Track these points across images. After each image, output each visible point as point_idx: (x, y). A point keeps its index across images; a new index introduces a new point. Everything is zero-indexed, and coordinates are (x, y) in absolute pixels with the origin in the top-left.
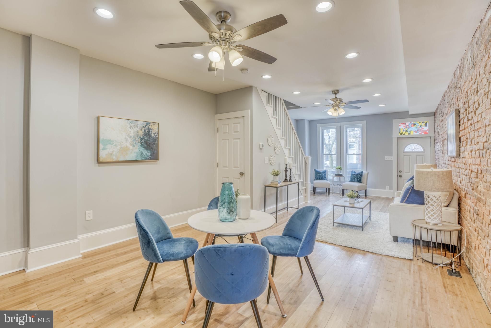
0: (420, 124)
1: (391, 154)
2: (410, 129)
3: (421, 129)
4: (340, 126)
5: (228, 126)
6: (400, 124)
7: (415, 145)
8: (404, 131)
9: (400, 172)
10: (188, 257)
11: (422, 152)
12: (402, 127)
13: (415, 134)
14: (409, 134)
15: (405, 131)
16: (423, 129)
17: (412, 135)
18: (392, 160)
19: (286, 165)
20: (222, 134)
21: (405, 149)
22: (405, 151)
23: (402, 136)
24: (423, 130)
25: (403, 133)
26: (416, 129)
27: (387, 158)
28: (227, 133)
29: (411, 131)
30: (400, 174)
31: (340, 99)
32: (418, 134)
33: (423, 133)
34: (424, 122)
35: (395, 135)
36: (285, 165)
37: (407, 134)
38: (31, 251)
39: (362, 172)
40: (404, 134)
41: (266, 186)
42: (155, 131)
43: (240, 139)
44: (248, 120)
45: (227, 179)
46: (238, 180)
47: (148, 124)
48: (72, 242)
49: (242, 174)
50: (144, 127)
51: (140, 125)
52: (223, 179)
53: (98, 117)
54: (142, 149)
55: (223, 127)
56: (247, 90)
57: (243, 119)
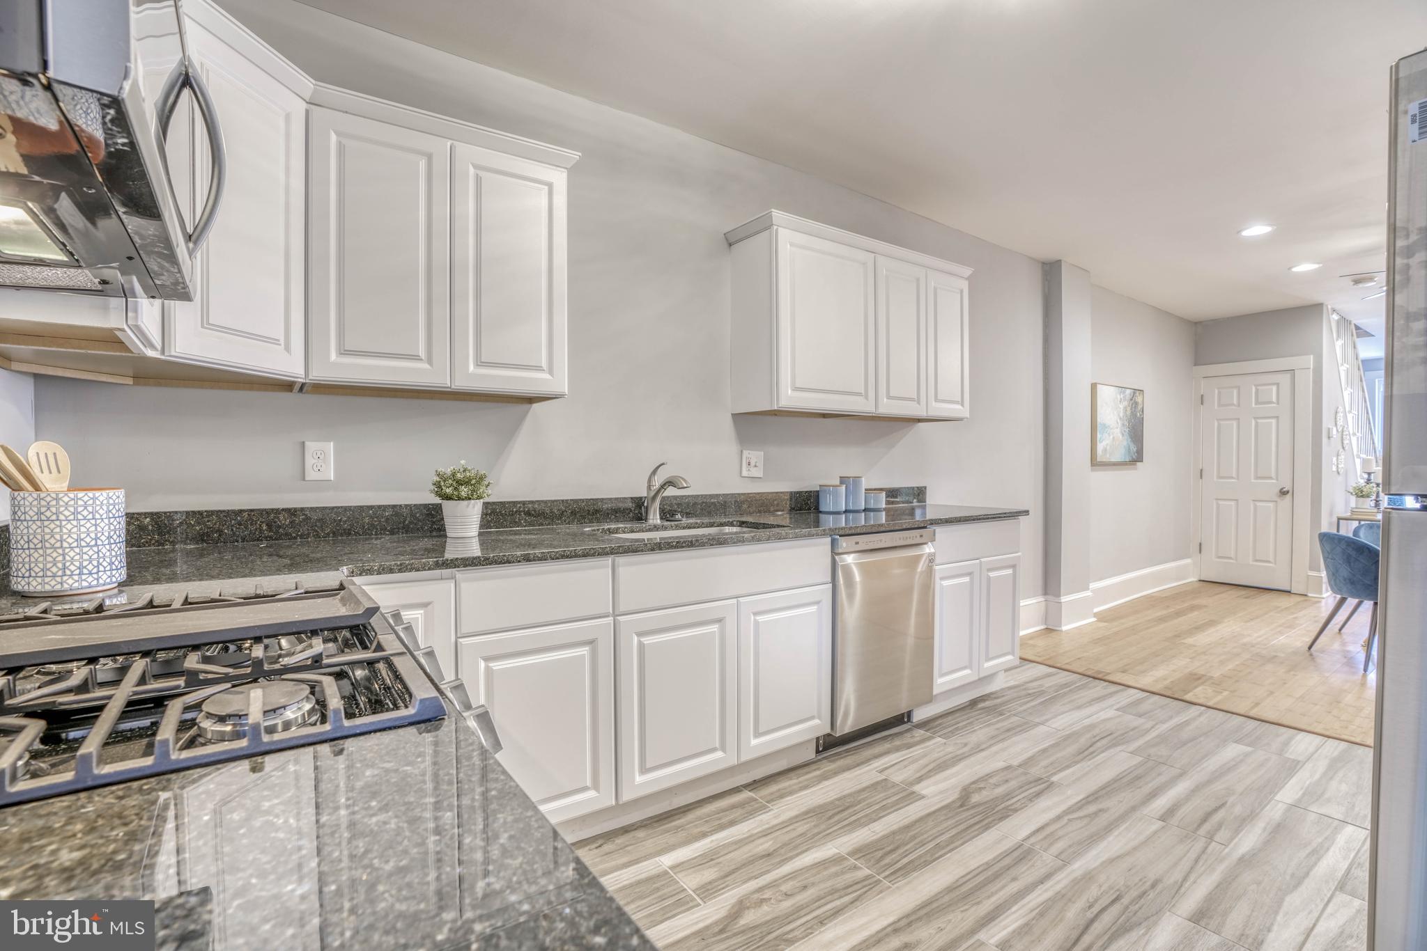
5: (1235, 392)
19: (1369, 474)
20: (1216, 407)
28: (1232, 404)
38: (1064, 599)
41: (1339, 519)
42: (1140, 407)
43: (1277, 417)
44: (1305, 381)
45: (1233, 503)
46: (1271, 505)
47: (1134, 393)
48: (1088, 593)
49: (1283, 493)
50: (1131, 400)
51: (1128, 397)
52: (1218, 504)
53: (1094, 387)
54: (1130, 440)
55: (1219, 393)
56: (1312, 310)
57: (1288, 376)
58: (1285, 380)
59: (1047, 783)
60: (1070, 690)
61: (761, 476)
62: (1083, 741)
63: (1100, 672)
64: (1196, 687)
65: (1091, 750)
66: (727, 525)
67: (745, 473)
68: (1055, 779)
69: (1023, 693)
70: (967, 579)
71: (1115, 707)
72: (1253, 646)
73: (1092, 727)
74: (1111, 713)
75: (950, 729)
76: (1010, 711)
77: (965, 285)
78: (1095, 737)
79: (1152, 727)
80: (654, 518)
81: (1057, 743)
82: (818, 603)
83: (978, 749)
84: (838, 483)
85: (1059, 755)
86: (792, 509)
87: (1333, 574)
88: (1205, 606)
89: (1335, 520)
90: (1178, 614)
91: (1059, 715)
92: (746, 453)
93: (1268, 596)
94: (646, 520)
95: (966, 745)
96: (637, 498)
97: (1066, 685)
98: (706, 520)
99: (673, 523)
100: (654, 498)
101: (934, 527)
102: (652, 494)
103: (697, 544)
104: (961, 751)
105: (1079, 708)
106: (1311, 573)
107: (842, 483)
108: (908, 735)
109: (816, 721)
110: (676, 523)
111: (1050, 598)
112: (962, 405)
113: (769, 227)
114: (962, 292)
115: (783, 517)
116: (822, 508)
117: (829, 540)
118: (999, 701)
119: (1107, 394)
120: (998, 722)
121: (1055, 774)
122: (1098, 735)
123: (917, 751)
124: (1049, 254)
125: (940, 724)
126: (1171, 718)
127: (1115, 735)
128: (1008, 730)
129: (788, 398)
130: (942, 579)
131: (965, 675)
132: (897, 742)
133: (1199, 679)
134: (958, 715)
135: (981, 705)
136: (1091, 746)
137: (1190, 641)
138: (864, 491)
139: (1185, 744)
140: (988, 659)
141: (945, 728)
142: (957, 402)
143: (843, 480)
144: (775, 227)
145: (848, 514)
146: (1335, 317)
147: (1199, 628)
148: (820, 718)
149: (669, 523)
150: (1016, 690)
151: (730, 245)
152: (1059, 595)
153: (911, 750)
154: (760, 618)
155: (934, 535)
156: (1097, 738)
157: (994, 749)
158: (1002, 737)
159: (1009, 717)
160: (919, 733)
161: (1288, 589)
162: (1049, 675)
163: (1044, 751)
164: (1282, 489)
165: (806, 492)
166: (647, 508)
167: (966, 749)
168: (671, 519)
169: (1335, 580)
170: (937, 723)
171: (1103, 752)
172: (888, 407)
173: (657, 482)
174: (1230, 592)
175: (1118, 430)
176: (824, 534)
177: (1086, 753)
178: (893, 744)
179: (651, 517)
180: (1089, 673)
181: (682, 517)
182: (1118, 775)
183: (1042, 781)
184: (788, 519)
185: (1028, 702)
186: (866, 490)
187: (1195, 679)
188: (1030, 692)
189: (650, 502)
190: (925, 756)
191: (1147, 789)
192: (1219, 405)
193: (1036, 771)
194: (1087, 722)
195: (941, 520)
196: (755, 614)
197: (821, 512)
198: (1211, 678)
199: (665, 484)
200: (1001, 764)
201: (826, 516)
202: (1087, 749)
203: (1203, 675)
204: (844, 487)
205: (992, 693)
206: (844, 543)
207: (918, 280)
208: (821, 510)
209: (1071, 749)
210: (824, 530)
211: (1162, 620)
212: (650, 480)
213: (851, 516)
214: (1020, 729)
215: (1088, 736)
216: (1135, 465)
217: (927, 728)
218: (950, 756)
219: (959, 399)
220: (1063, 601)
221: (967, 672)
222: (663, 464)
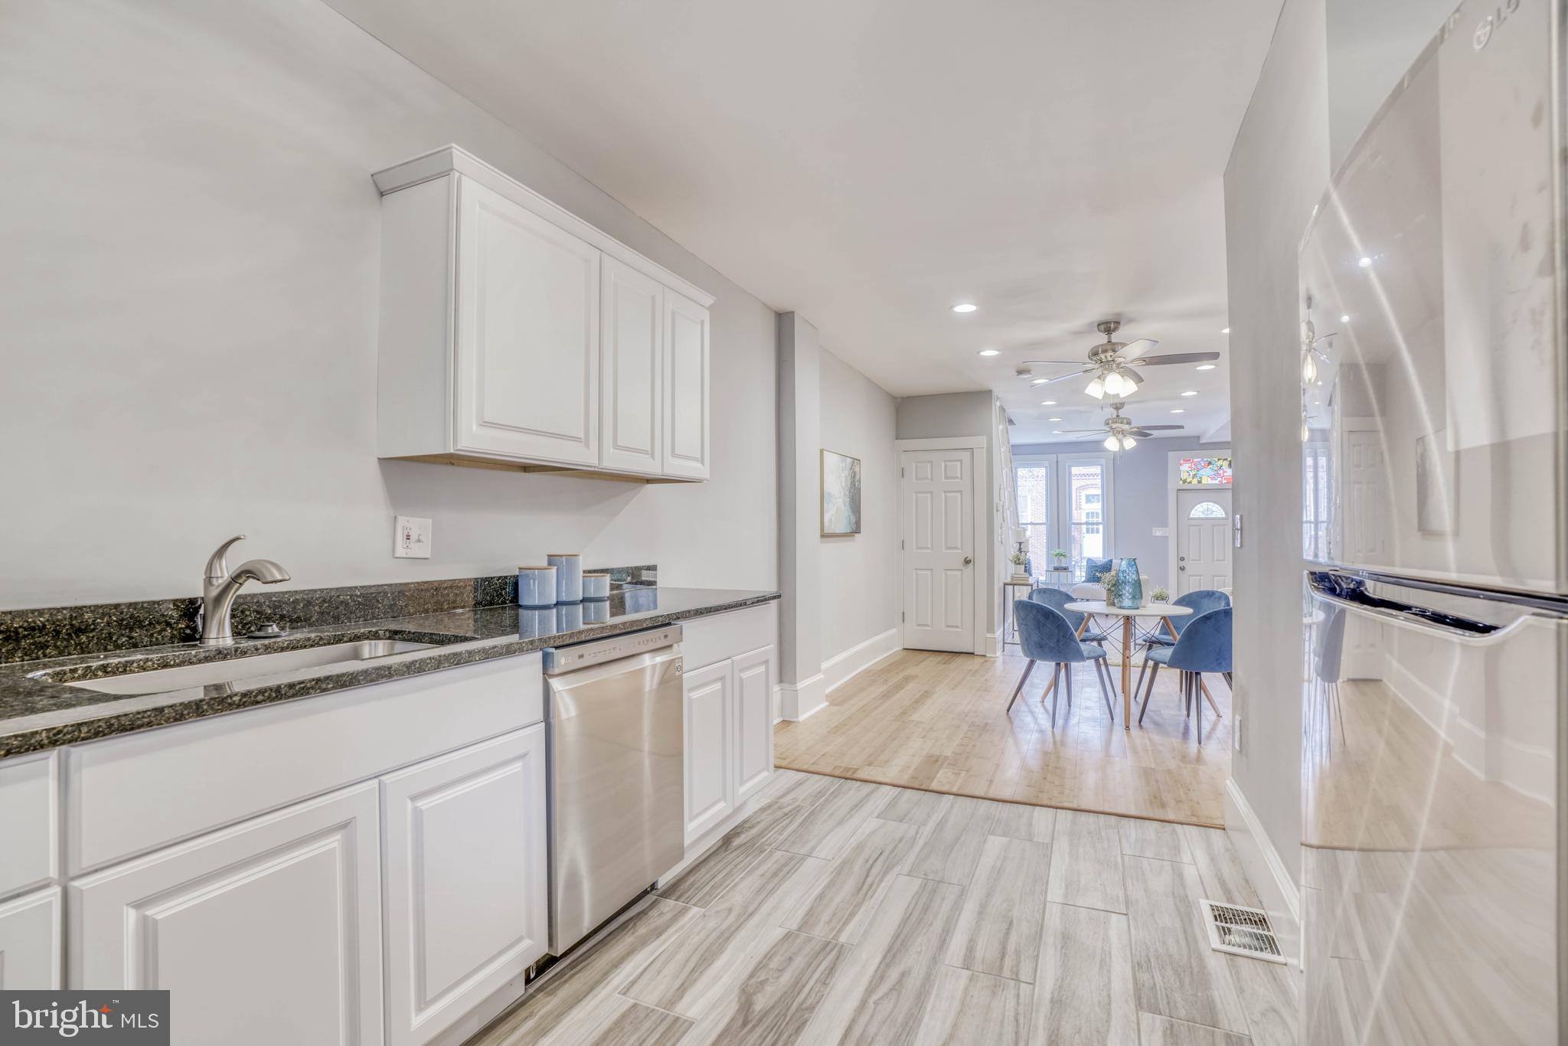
0: (1220, 463)
1: (1164, 524)
2: (1201, 472)
3: (1221, 472)
4: (1057, 462)
5: (929, 466)
6: (1182, 462)
7: (1211, 505)
8: (1189, 475)
9: (1182, 559)
10: (1100, 656)
11: (1223, 519)
12: (1185, 467)
13: (1210, 481)
14: (1200, 482)
15: (1191, 476)
16: (1224, 472)
17: (1205, 484)
18: (1167, 535)
19: (1020, 543)
20: (914, 480)
21: (1192, 514)
22: (1191, 516)
23: (1186, 486)
24: (1225, 474)
25: (1188, 481)
26: (1212, 473)
27: (1158, 532)
28: (926, 478)
29: (1203, 477)
30: (1182, 564)
31: (1126, 418)
32: (1217, 482)
33: (1224, 481)
34: (1226, 459)
35: (1172, 485)
36: (1018, 544)
37: (1196, 482)
38: (800, 686)
39: (1111, 561)
40: (1190, 482)
41: (1005, 584)
42: (857, 477)
43: (961, 491)
44: (981, 456)
45: (929, 572)
46: (959, 573)
47: (853, 463)
48: (820, 676)
49: (967, 562)
50: (851, 469)
51: (849, 466)
52: (917, 574)
53: (822, 451)
54: (850, 510)
55: (917, 467)
56: (982, 396)
57: (968, 454)
58: (966, 456)
59: (836, 949)
60: (826, 800)
61: (428, 556)
62: (858, 868)
63: (847, 769)
64: (937, 772)
65: (869, 880)
66: (367, 638)
67: (400, 551)
68: (842, 939)
69: (778, 812)
70: (718, 686)
71: (876, 814)
72: (966, 716)
73: (860, 847)
74: (873, 824)
75: (707, 888)
76: (770, 845)
77: (706, 316)
78: (867, 861)
79: (917, 833)
80: (220, 633)
81: (831, 881)
82: (523, 756)
83: (746, 915)
84: (545, 564)
85: (838, 899)
86: (477, 604)
87: (1026, 639)
88: (916, 676)
89: (1003, 585)
90: (898, 687)
91: (824, 838)
92: (402, 521)
93: (960, 660)
94: (201, 639)
95: (730, 910)
96: (183, 601)
97: (820, 794)
98: (328, 632)
99: (259, 643)
100: (218, 600)
101: (681, 623)
102: (214, 592)
103: (291, 692)
104: (726, 924)
105: (840, 823)
106: (988, 635)
107: (550, 564)
108: (654, 913)
109: (527, 943)
110: (266, 642)
111: (785, 685)
112: (703, 463)
113: (446, 173)
114: (702, 323)
115: (464, 619)
116: (524, 600)
117: (539, 655)
118: (754, 831)
119: (831, 460)
120: (760, 864)
121: (840, 931)
122: (870, 857)
123: (670, 938)
124: (784, 305)
125: (692, 884)
126: (929, 816)
127: (886, 853)
128: (775, 874)
129: (472, 438)
130: (691, 690)
131: (720, 809)
132: (642, 929)
133: (937, 761)
134: (712, 863)
135: (737, 842)
136: (867, 876)
137: (916, 717)
138: (581, 573)
139: (952, 849)
140: (742, 783)
141: (700, 889)
142: (695, 459)
143: (552, 560)
144: (457, 175)
145: (560, 607)
146: (998, 404)
147: (918, 702)
148: (530, 936)
149: (251, 643)
150: (769, 812)
151: (382, 194)
152: (794, 682)
153: (663, 937)
154: (424, 804)
155: (681, 633)
156: (871, 862)
157: (765, 909)
158: (769, 887)
159: (771, 853)
160: (669, 905)
161: (972, 651)
162: (799, 784)
163: (821, 896)
164: (966, 559)
165: (499, 578)
166: (204, 618)
167: (732, 918)
168: (258, 634)
169: (1028, 645)
170: (688, 883)
171: (881, 881)
172: (615, 462)
173: (225, 571)
174: (931, 659)
175: (841, 500)
176: (532, 646)
177: (864, 889)
178: (636, 934)
179: (213, 634)
180: (837, 773)
181: (283, 629)
182: (905, 913)
183: (830, 946)
184: (471, 622)
185: (785, 828)
186: (584, 572)
187: (934, 761)
188: (786, 810)
189: (210, 608)
190: (681, 945)
191: (938, 926)
192: (917, 479)
193: (820, 932)
194: (854, 842)
195: (689, 612)
196: (413, 799)
197: (520, 606)
198: (946, 758)
199: (239, 576)
200: (778, 933)
201: (530, 612)
202: (864, 883)
203: (939, 757)
204: (554, 570)
205: (745, 821)
206: (563, 659)
207: (653, 298)
208: (520, 603)
209: (849, 885)
210: (532, 642)
211: (886, 695)
212: (210, 567)
213: (564, 610)
214: (788, 868)
215: (860, 861)
216: (853, 536)
217: (677, 894)
218: (714, 935)
219: (698, 455)
220: (798, 688)
221: (722, 804)
222: (237, 539)
